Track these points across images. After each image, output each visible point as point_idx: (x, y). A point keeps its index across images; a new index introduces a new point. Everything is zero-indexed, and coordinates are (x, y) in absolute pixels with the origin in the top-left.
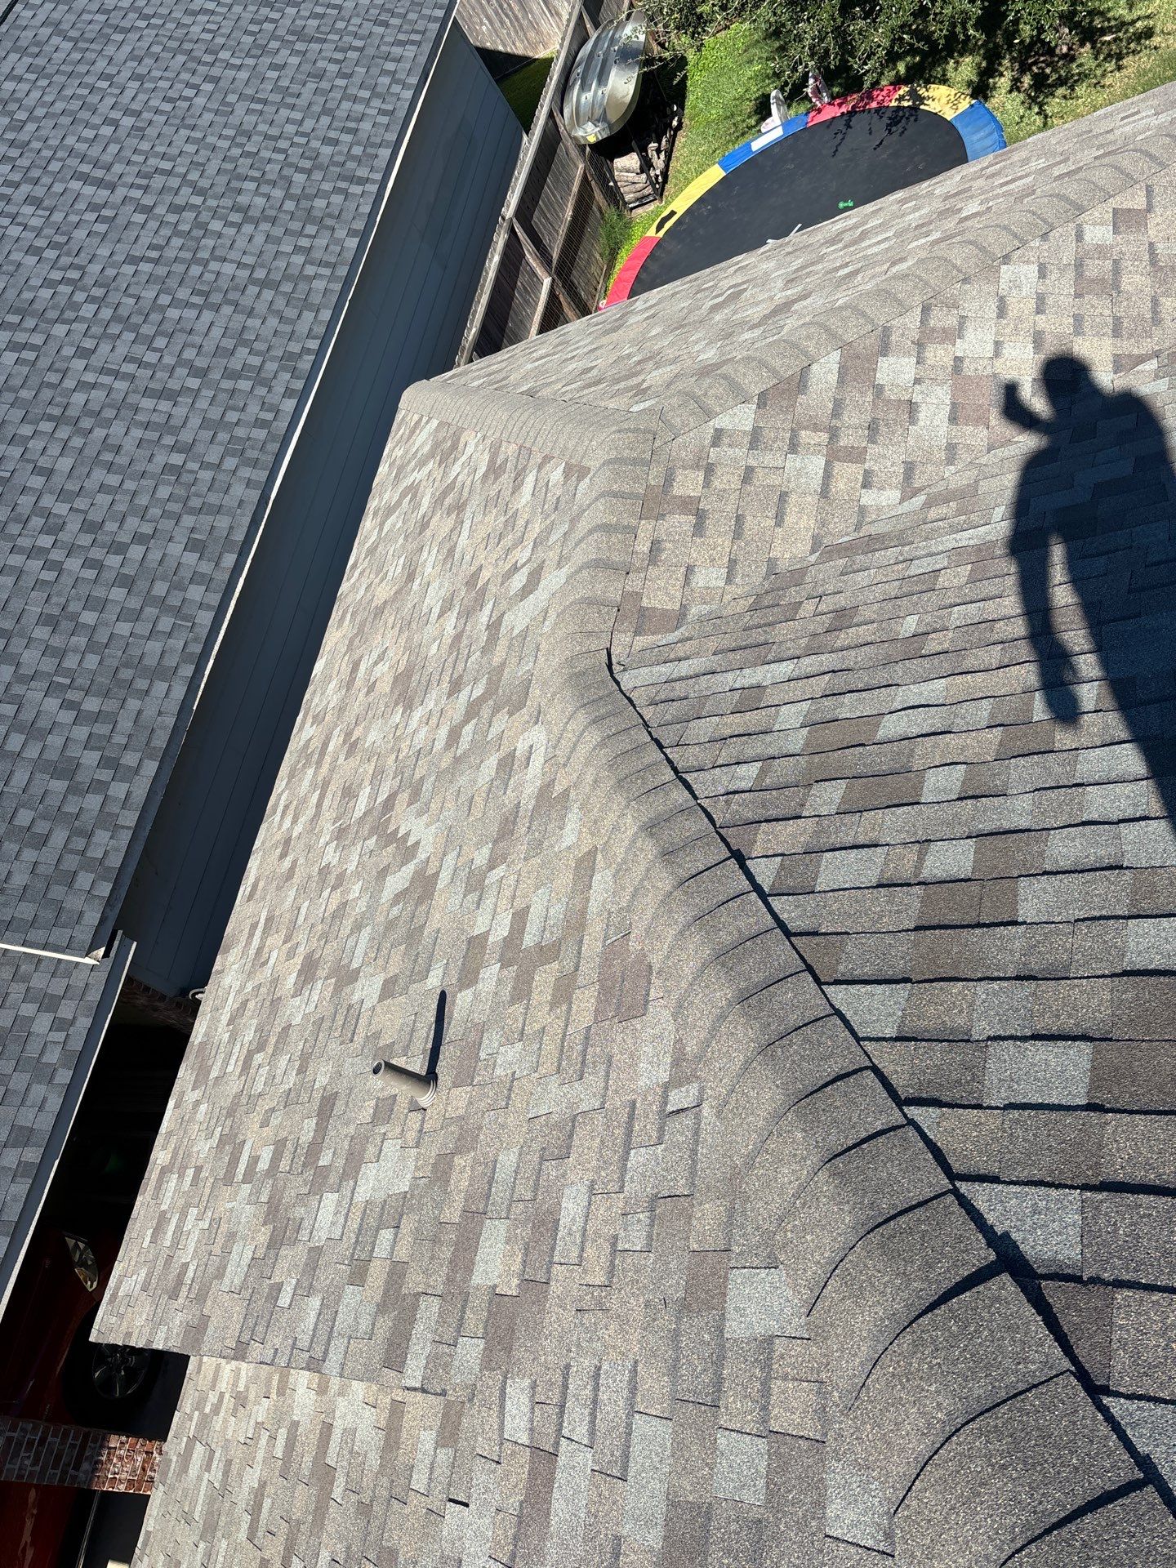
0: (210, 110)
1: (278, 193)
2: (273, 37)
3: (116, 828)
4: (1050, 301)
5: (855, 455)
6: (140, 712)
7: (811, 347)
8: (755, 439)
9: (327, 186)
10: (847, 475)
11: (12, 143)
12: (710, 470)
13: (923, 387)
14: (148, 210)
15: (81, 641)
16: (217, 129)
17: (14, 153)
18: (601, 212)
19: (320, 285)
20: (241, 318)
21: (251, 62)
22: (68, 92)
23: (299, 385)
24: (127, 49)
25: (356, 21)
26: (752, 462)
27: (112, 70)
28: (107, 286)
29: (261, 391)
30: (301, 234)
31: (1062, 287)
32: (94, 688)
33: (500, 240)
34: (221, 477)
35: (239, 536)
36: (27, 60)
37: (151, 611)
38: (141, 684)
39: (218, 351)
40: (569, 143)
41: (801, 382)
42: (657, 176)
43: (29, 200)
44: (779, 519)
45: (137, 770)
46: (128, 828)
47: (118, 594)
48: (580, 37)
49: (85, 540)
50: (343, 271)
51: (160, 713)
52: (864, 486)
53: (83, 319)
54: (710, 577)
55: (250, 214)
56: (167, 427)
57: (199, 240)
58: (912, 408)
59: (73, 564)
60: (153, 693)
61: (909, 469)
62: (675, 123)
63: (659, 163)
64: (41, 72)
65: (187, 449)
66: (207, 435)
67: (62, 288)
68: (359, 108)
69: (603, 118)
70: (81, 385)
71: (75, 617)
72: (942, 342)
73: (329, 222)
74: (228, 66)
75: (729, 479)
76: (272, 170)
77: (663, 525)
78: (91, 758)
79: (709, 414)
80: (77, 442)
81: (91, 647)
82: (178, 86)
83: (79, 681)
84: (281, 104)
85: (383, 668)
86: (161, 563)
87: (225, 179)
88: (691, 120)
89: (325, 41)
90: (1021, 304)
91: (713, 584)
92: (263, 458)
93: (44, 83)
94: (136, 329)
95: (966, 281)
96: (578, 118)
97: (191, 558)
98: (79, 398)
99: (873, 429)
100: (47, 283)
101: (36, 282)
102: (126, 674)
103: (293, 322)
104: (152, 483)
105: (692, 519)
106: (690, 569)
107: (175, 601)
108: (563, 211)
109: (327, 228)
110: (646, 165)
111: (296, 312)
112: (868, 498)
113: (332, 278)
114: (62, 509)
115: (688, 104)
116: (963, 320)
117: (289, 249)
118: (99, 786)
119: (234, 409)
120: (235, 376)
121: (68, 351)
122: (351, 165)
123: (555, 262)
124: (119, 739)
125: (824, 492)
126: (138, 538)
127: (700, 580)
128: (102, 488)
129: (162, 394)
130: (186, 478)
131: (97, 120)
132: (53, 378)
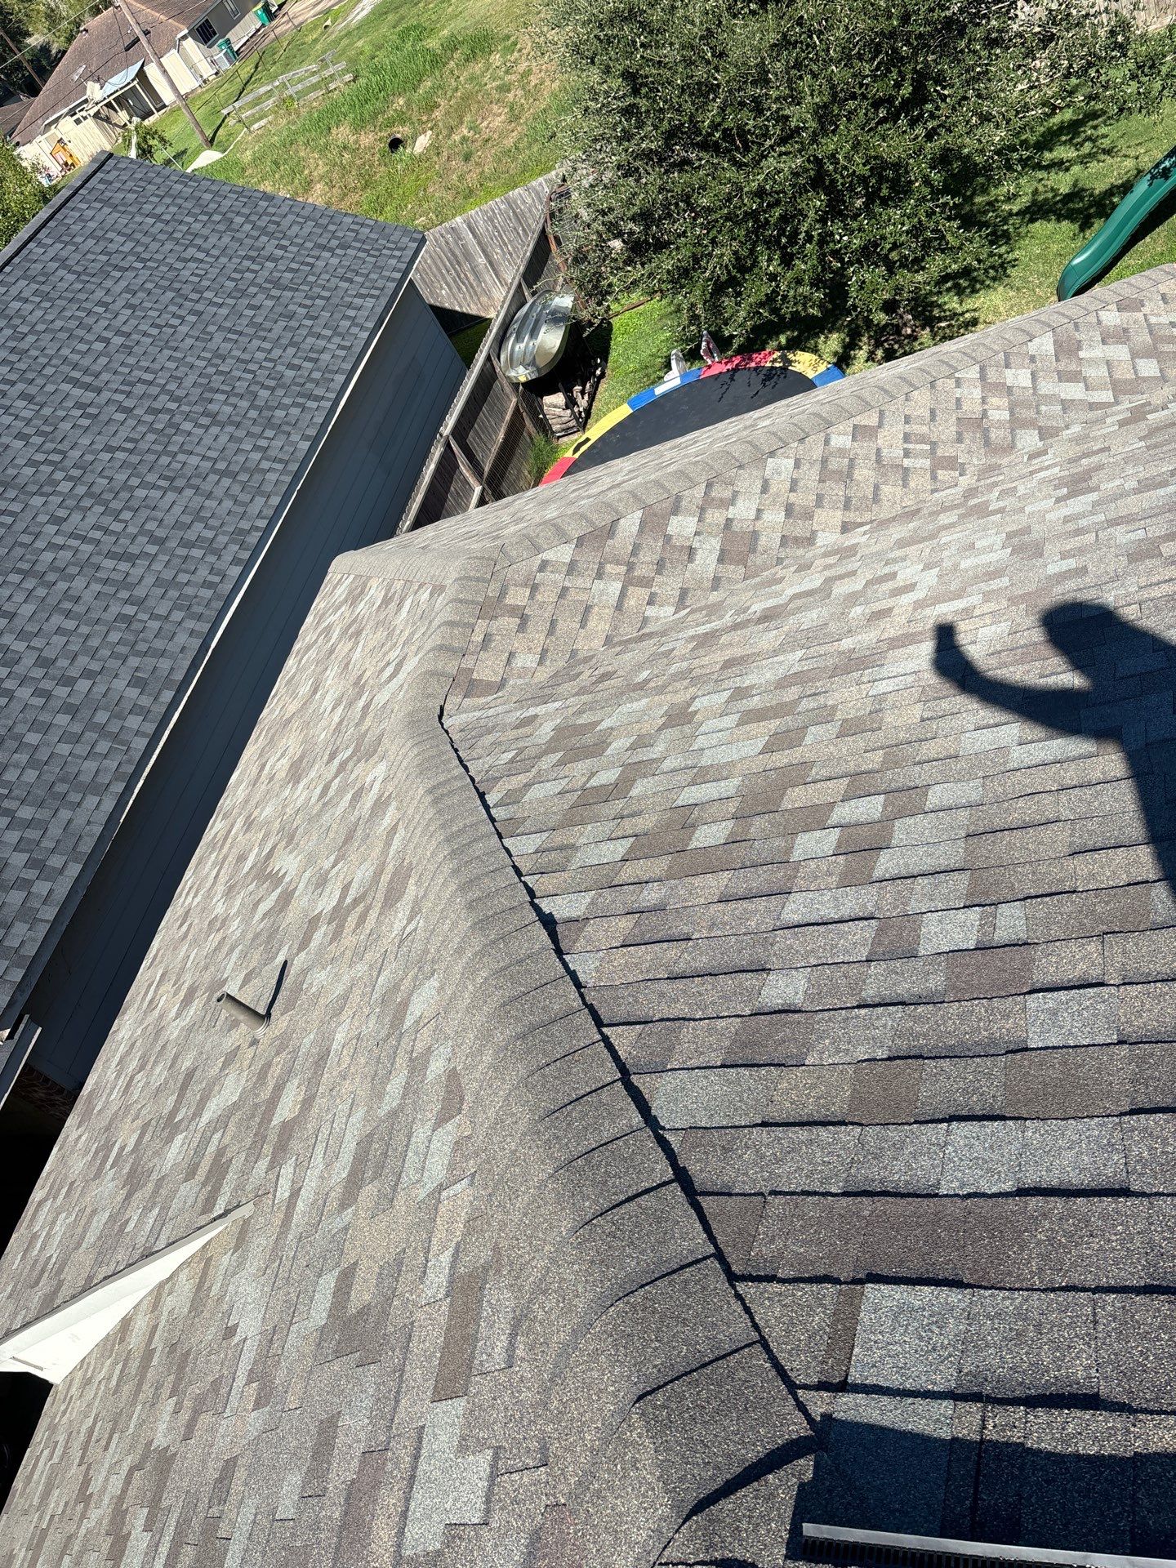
0: (192, 337)
1: (245, 404)
2: (252, 283)
3: (34, 922)
4: (801, 484)
5: (646, 582)
6: (70, 821)
7: (621, 507)
8: (572, 568)
9: (287, 401)
10: (636, 596)
11: (13, 350)
12: (534, 588)
13: (701, 538)
14: (129, 411)
15: (22, 758)
16: (196, 352)
17: (14, 358)
18: (532, 439)
19: (272, 477)
20: (199, 499)
21: (231, 302)
22: (68, 314)
23: (246, 555)
24: (123, 284)
25: (326, 276)
26: (567, 584)
27: (109, 299)
28: (84, 469)
29: (211, 559)
30: (260, 436)
31: (810, 475)
32: (30, 798)
33: (437, 452)
34: (167, 626)
35: (179, 676)
36: (35, 286)
37: (91, 736)
38: (75, 797)
39: (177, 525)
40: (504, 382)
41: (611, 530)
42: (580, 413)
43: (23, 396)
44: (583, 623)
45: (61, 871)
46: (47, 921)
47: (63, 719)
48: (519, 300)
49: (38, 673)
50: (294, 467)
51: (89, 822)
52: (648, 604)
53: (60, 494)
54: (526, 660)
55: (218, 418)
56: (125, 584)
57: (170, 437)
58: (691, 552)
59: (25, 693)
60: (84, 805)
61: (684, 593)
62: (598, 372)
63: (583, 402)
64: (46, 296)
65: (140, 603)
66: (160, 591)
67: (42, 468)
68: (322, 343)
69: (533, 363)
70: (51, 546)
71: (20, 738)
72: (719, 507)
73: (286, 428)
74: (211, 303)
75: (547, 596)
76: (241, 387)
77: (495, 624)
78: (19, 859)
79: (539, 550)
80: (41, 592)
81: (32, 763)
82: (165, 316)
83: (16, 792)
84: (255, 336)
85: (284, 761)
86: (105, 695)
87: (199, 391)
88: (613, 371)
89: (297, 290)
90: (780, 485)
91: (529, 664)
92: (208, 612)
93: (47, 304)
94: (106, 503)
95: (740, 467)
96: (511, 362)
97: (133, 693)
98: (48, 556)
99: (660, 566)
100: (31, 463)
101: (20, 461)
102: (61, 788)
103: (246, 505)
104: (105, 629)
105: (518, 621)
106: (511, 655)
107: (114, 728)
108: (496, 434)
109: (284, 432)
110: (571, 403)
111: (249, 497)
112: (651, 612)
113: (283, 472)
114: (20, 646)
115: (611, 358)
116: (735, 494)
117: (249, 447)
118: (25, 884)
119: (186, 572)
120: (190, 545)
121: (43, 518)
122: (309, 385)
123: (486, 474)
124: (48, 844)
125: (619, 607)
126: (87, 674)
127: (518, 662)
128: (59, 631)
129: (122, 557)
130: (136, 626)
131: (90, 337)
132: (26, 539)
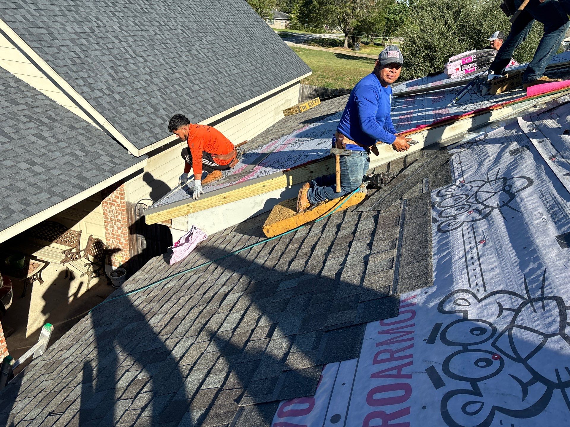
0: (248, 41)
1: (259, 66)
2: (267, 45)
9: (271, 74)
14: (227, 42)
15: (173, 89)
16: (249, 45)
20: (242, 75)
21: (260, 44)
22: (216, 11)
24: (233, 17)
25: (286, 59)
28: (212, 43)
32: (172, 100)
34: (226, 94)
37: (196, 100)
38: (186, 111)
39: (234, 75)
43: (199, 16)
47: (188, 90)
49: (184, 74)
53: (203, 42)
55: (251, 63)
56: (216, 75)
57: (237, 56)
65: (220, 83)
66: (226, 85)
68: (282, 70)
70: (197, 51)
71: (173, 84)
74: (255, 40)
76: (259, 61)
78: (164, 112)
80: (191, 58)
82: (242, 32)
83: (168, 96)
84: (265, 55)
86: (203, 95)
87: (248, 53)
89: (278, 55)
94: (216, 55)
97: (211, 101)
100: (197, 30)
101: (194, 27)
102: (182, 105)
103: (255, 86)
104: (207, 80)
109: (269, 80)
114: (180, 64)
117: (258, 75)
120: (237, 82)
121: (197, 43)
126: (199, 86)
128: (193, 70)
130: (217, 87)
131: (221, 20)
132: (190, 44)
